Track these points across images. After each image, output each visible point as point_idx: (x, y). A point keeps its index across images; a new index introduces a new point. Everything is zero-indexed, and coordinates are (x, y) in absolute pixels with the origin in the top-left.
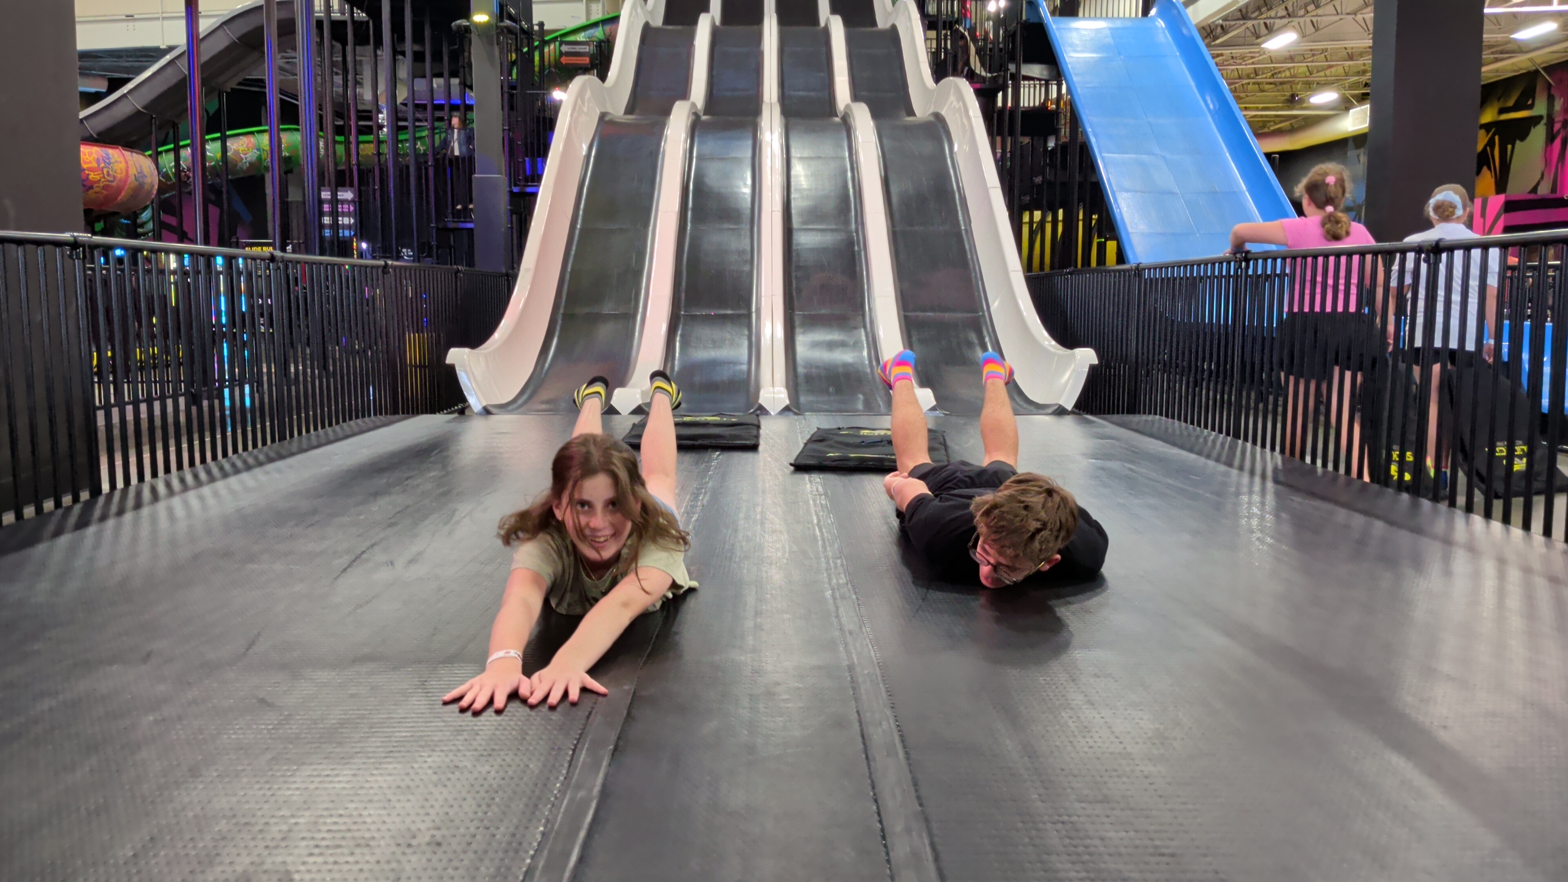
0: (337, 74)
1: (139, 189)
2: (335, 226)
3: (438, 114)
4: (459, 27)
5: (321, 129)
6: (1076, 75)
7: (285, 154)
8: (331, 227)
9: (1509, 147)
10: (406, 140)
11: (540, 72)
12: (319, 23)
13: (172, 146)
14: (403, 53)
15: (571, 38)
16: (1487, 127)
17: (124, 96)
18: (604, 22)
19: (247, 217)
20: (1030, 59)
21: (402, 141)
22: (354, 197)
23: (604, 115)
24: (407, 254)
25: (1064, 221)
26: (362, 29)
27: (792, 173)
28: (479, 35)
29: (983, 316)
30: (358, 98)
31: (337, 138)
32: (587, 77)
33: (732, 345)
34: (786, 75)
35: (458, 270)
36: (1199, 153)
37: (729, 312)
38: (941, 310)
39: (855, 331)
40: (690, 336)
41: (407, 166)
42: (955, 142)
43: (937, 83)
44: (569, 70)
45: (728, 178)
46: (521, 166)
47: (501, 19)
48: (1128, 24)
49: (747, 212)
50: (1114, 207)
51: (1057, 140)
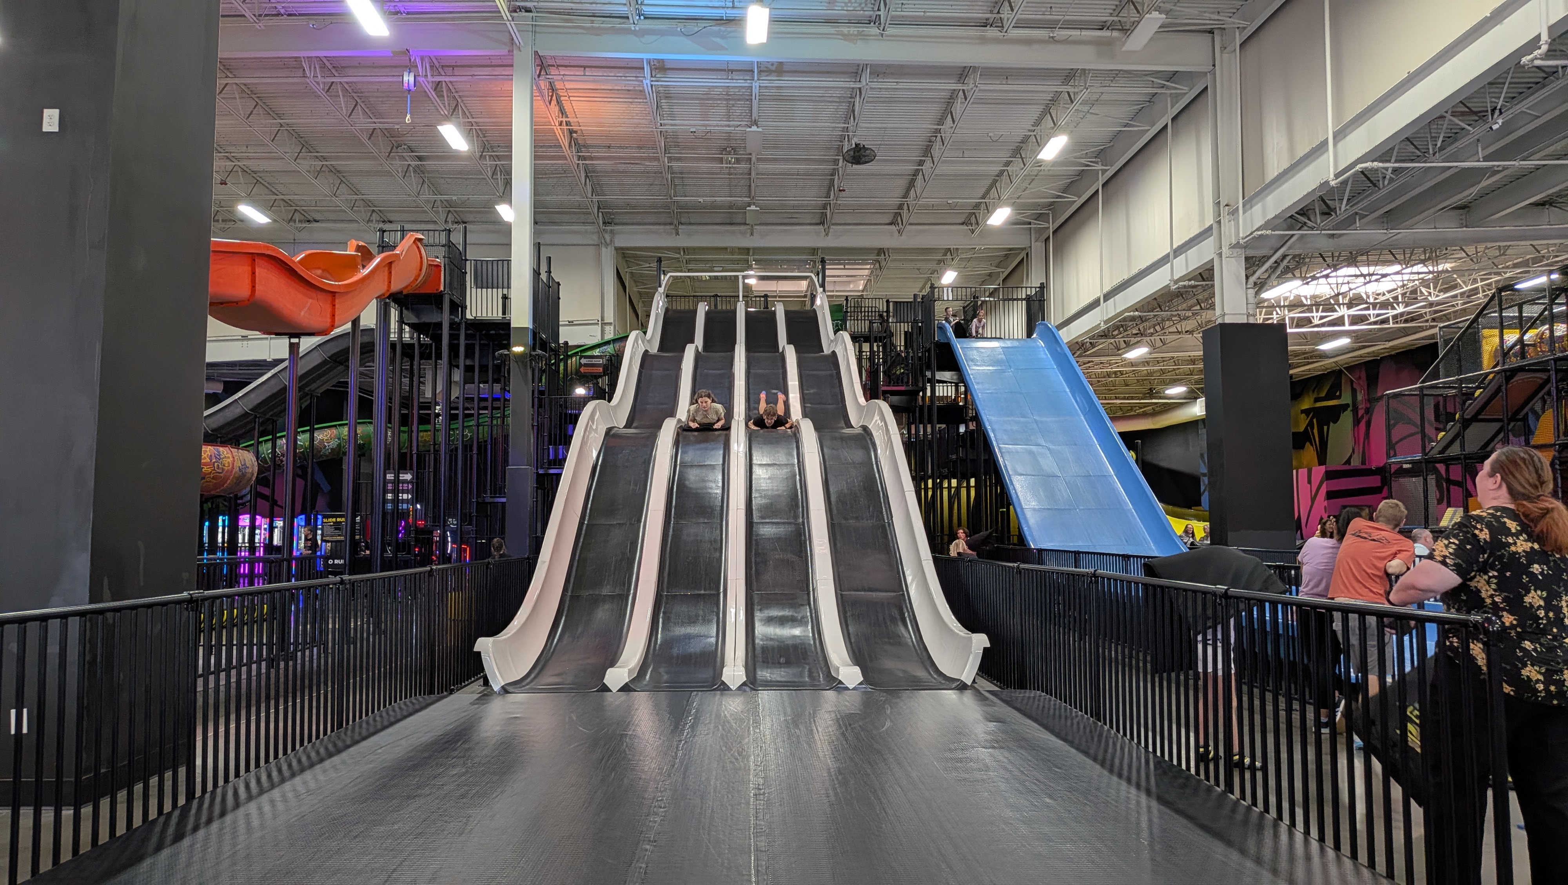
0: (405, 377)
1: (241, 478)
2: (396, 501)
3: (483, 404)
4: (501, 355)
5: (390, 422)
6: (978, 383)
7: (360, 442)
8: (393, 501)
9: (1325, 428)
10: (457, 429)
11: (564, 378)
12: (393, 345)
13: (270, 437)
14: (457, 367)
15: (589, 353)
16: (1306, 412)
17: (236, 400)
18: (614, 341)
19: (326, 487)
20: (942, 368)
21: (453, 429)
22: (413, 478)
23: (609, 430)
24: (452, 522)
25: (975, 487)
26: (426, 349)
27: (754, 476)
28: (517, 362)
29: (903, 595)
30: (420, 393)
31: (402, 429)
32: (598, 401)
33: (704, 620)
34: (751, 391)
35: (489, 563)
36: (1076, 445)
37: (702, 592)
38: (871, 590)
39: (802, 608)
40: (670, 613)
41: (456, 449)
42: (879, 452)
43: (867, 401)
44: (587, 377)
45: (704, 481)
46: (546, 452)
47: (534, 349)
48: (1016, 344)
49: (718, 509)
50: (1011, 488)
51: (967, 427)
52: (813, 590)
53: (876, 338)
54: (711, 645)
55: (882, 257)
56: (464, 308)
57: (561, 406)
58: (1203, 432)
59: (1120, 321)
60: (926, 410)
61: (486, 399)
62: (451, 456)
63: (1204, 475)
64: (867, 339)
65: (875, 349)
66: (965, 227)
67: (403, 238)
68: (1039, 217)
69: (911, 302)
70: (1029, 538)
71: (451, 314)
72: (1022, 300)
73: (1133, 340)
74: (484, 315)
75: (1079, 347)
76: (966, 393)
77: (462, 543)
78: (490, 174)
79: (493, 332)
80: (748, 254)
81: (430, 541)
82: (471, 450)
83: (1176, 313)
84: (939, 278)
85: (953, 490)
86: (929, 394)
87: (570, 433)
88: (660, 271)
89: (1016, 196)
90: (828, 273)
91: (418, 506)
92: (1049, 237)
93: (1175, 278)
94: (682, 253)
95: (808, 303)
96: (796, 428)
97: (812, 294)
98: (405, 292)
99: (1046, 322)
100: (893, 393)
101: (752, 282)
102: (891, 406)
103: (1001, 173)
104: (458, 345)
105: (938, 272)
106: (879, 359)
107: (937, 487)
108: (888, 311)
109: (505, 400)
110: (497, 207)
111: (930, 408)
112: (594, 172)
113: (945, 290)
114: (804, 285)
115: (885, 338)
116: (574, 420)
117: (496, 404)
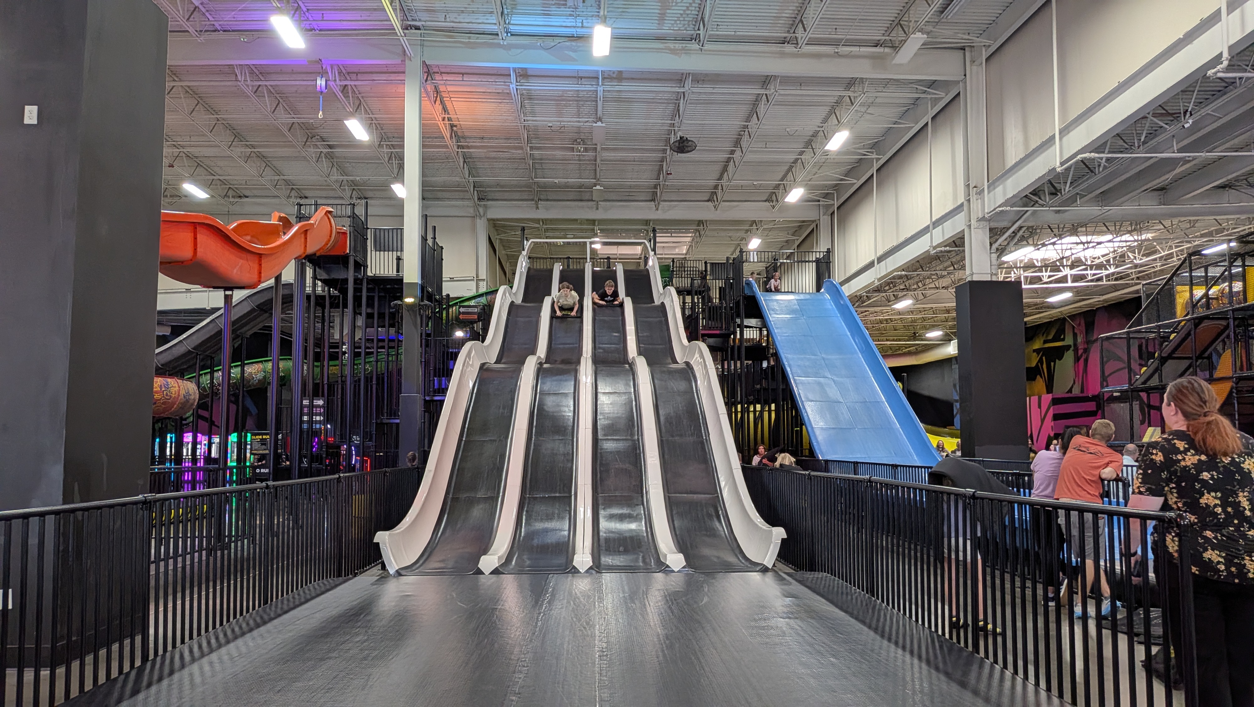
0: (318, 322)
1: (186, 404)
2: (311, 422)
3: (381, 344)
4: (396, 305)
5: (306, 359)
6: (777, 328)
7: (282, 374)
8: (308, 422)
9: (1052, 364)
10: (360, 364)
11: (446, 323)
12: (308, 297)
13: (209, 370)
14: (360, 314)
15: (466, 304)
16: (1037, 351)
17: (181, 341)
18: (487, 294)
19: (254, 410)
20: (749, 316)
21: (357, 364)
22: (324, 404)
23: (482, 365)
24: (356, 439)
25: (775, 410)
26: (335, 300)
27: (599, 402)
28: (408, 311)
29: (718, 496)
30: (330, 335)
31: (316, 364)
32: (473, 342)
33: (559, 517)
34: (597, 334)
35: (386, 472)
36: (855, 377)
37: (557, 495)
38: (692, 492)
39: (637, 507)
40: (532, 511)
41: (359, 380)
42: (699, 382)
43: (689, 341)
44: (465, 323)
45: (558, 406)
46: (432, 383)
47: (422, 300)
48: (808, 297)
49: (570, 428)
50: (803, 411)
51: (769, 363)
52: (646, 493)
53: (696, 291)
54: (564, 536)
55: (702, 227)
56: (366, 267)
57: (444, 345)
58: (955, 367)
59: (890, 279)
60: (736, 348)
61: (383, 340)
62: (355, 386)
63: (957, 401)
64: (689, 293)
65: (696, 300)
66: (767, 203)
67: (316, 210)
68: (826, 196)
69: (724, 263)
70: (818, 451)
71: (355, 272)
72: (812, 262)
73: (901, 294)
74: (382, 272)
75: (858, 300)
76: (768, 336)
77: (364, 456)
78: (386, 159)
79: (389, 286)
80: (594, 225)
81: (338, 454)
82: (371, 381)
83: (934, 272)
84: (747, 245)
85: (757, 413)
86: (738, 336)
87: (451, 368)
88: (524, 237)
89: (808, 179)
90: (658, 239)
91: (329, 426)
92: (834, 212)
93: (934, 245)
94: (541, 223)
95: (642, 264)
96: (632, 365)
97: (645, 257)
98: (317, 255)
99: (831, 279)
100: (710, 336)
101: (597, 246)
102: (709, 347)
103: (796, 160)
104: (361, 296)
105: (745, 240)
106: (699, 308)
107: (745, 411)
108: (706, 271)
109: (399, 341)
110: (392, 186)
111: (739, 348)
112: (470, 158)
113: (751, 253)
114: (639, 249)
115: (703, 291)
116: (454, 356)
117: (392, 344)
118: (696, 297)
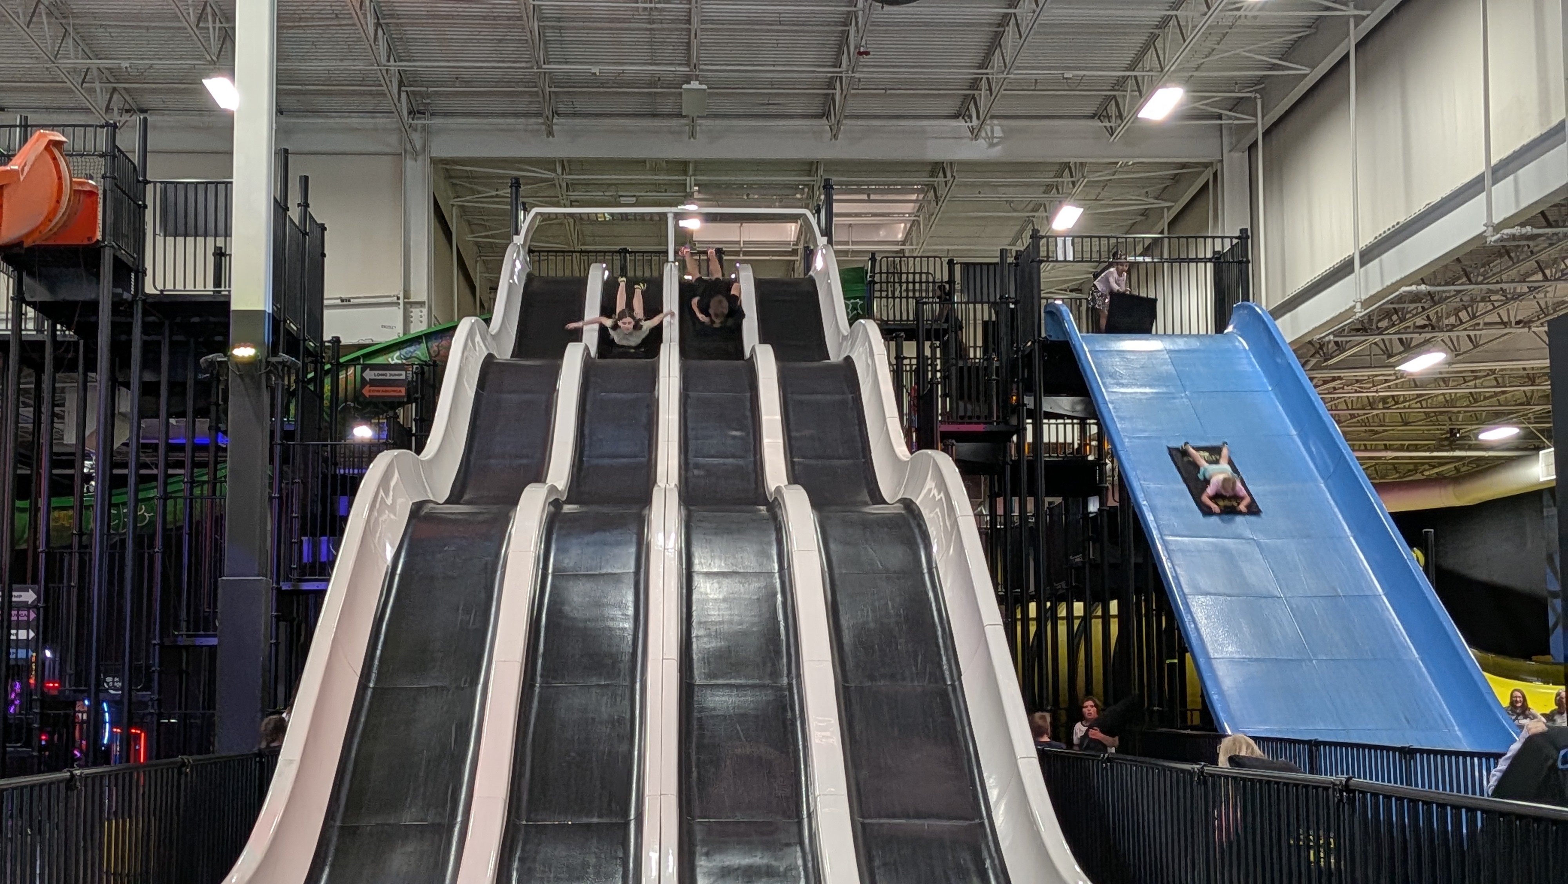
0: (26, 405)
3: (174, 457)
4: (212, 363)
6: (1122, 419)
10: (124, 504)
11: (331, 407)
14: (127, 385)
15: (380, 360)
18: (428, 336)
20: (1055, 390)
21: (117, 506)
22: (38, 599)
23: (417, 509)
24: (113, 685)
25: (1120, 616)
26: (67, 351)
27: (695, 597)
28: (241, 376)
29: (982, 824)
30: (55, 436)
31: (19, 504)
32: (396, 452)
33: (598, 874)
34: (691, 434)
35: (184, 764)
36: (1308, 536)
37: (595, 820)
38: (919, 816)
39: (788, 850)
40: (534, 860)
41: (123, 542)
42: (935, 549)
43: (912, 453)
44: (376, 405)
45: (598, 605)
46: (296, 548)
47: (274, 351)
48: (1195, 344)
49: (627, 658)
50: (1187, 619)
51: (1102, 503)
52: (809, 815)
53: (929, 331)
55: (941, 178)
56: (141, 273)
57: (325, 460)
58: (1551, 512)
59: (1391, 302)
60: (1024, 468)
61: (180, 448)
62: (112, 557)
63: (1555, 595)
64: (911, 334)
65: (928, 352)
66: (1096, 123)
67: (24, 140)
68: (1237, 105)
69: (995, 264)
70: (1222, 716)
71: (115, 285)
72: (1205, 261)
73: (1417, 338)
74: (180, 286)
75: (1315, 350)
76: (1100, 437)
77: (130, 725)
78: (193, 19)
79: (196, 320)
80: (685, 172)
81: (69, 722)
82: (151, 546)
83: (1498, 286)
84: (1049, 220)
85: (1077, 623)
86: (1029, 438)
87: (342, 513)
88: (518, 203)
89: (1194, 65)
90: (837, 208)
91: (48, 654)
92: (1256, 142)
93: (1496, 221)
94: (559, 170)
95: (800, 267)
96: (774, 506)
97: (806, 248)
98: (26, 245)
99: (1251, 303)
100: (962, 437)
101: (692, 224)
102: (959, 463)
103: (1164, 22)
104: (129, 344)
105: (1048, 210)
106: (934, 372)
107: (1047, 617)
108: (951, 281)
109: (218, 449)
110: (205, 82)
111: (1032, 465)
112: (392, 16)
113: (1060, 241)
114: (791, 230)
115: (945, 331)
116: (351, 486)
117: (201, 457)
118: (927, 344)
